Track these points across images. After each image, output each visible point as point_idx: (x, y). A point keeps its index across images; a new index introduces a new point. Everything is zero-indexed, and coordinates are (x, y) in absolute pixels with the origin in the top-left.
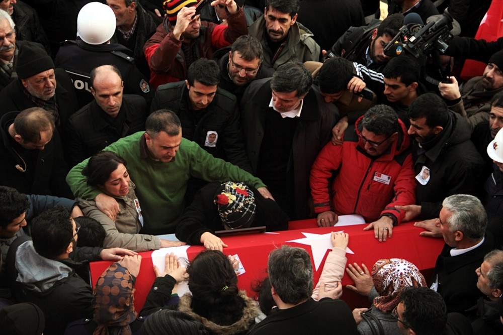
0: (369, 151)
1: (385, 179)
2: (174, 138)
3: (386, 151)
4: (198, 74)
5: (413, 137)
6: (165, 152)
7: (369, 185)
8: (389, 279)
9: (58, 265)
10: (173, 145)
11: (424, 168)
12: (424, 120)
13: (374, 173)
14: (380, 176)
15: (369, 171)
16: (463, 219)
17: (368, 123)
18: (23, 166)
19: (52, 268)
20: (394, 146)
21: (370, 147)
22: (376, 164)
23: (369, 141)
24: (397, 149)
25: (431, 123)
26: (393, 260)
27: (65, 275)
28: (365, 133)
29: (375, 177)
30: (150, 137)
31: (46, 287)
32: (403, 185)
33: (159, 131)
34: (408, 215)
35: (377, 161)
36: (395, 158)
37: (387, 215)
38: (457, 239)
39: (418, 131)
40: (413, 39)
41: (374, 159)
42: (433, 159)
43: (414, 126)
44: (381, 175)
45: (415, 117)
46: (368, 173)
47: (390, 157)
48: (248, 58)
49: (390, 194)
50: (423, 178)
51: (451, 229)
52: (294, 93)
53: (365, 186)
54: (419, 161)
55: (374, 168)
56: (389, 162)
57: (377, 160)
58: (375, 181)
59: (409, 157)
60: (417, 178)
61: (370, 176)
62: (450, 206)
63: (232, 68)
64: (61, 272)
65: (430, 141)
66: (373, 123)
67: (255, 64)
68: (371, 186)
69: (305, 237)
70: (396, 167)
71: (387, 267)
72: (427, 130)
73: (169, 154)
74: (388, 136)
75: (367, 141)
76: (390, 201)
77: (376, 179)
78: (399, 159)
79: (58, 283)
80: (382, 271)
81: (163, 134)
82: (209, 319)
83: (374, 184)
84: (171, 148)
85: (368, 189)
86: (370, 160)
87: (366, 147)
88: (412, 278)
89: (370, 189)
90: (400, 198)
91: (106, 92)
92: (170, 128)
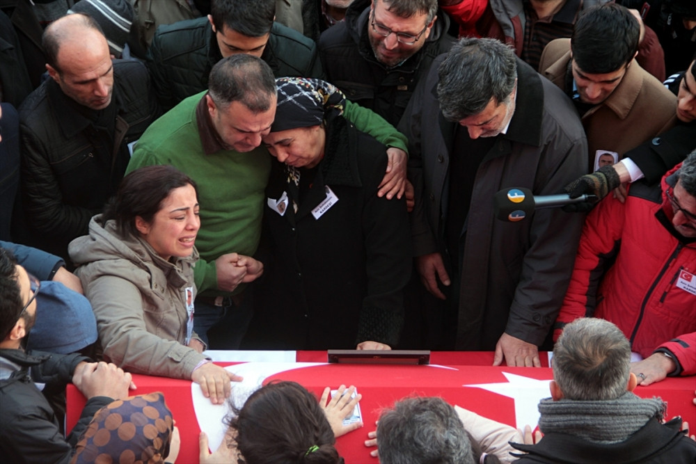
0: (678, 228)
2: (259, 116)
4: (230, 10)
6: (240, 137)
7: (665, 294)
10: (255, 128)
13: (679, 271)
14: (689, 280)
15: (671, 265)
17: (691, 179)
21: (684, 222)
22: (686, 253)
23: (684, 211)
29: (680, 279)
30: (214, 105)
33: (230, 100)
35: (689, 248)
41: (684, 241)
44: (691, 277)
46: (668, 270)
48: (402, 12)
53: (657, 295)
55: (680, 261)
57: (688, 245)
58: (678, 288)
63: (372, 29)
68: (668, 296)
69: (505, 380)
73: (249, 141)
75: (680, 209)
77: (681, 283)
81: (237, 107)
83: (676, 291)
84: (252, 133)
85: (662, 300)
86: (676, 242)
87: (675, 219)
89: (666, 301)
91: (90, 75)
92: (252, 97)
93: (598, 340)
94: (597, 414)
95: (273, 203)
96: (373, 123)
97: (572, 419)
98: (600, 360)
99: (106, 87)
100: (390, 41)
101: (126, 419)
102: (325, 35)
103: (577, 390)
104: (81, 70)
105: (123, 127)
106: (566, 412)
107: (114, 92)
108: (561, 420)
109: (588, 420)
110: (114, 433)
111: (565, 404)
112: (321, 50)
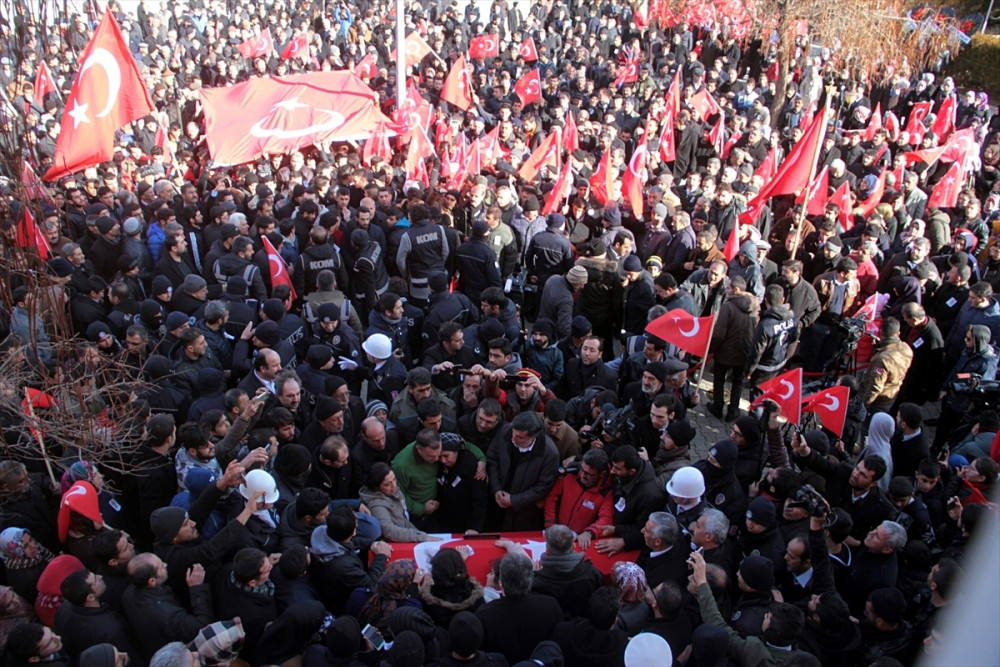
0: (583, 480)
1: (590, 505)
3: (595, 484)
5: (614, 475)
6: (430, 458)
7: (579, 508)
8: (621, 575)
9: (338, 545)
11: (621, 499)
12: (622, 464)
13: (584, 500)
14: (587, 503)
16: (664, 531)
18: (328, 483)
19: (333, 546)
20: (601, 482)
21: (584, 477)
22: (585, 493)
24: (602, 485)
25: (628, 466)
26: (629, 563)
27: (343, 553)
28: (583, 464)
30: (418, 447)
31: (327, 560)
32: (604, 511)
33: (424, 445)
34: (605, 533)
35: (587, 491)
36: (600, 491)
37: (588, 531)
38: (657, 544)
39: (619, 472)
40: (609, 422)
41: (585, 488)
42: (628, 492)
43: (616, 468)
45: (616, 461)
46: (580, 500)
47: (596, 490)
48: (488, 414)
49: (594, 516)
50: (620, 506)
51: (653, 537)
52: (526, 432)
53: (576, 509)
54: (618, 493)
55: (584, 495)
56: (595, 494)
57: (587, 489)
58: (584, 506)
59: (610, 493)
60: (616, 506)
61: (579, 502)
62: (655, 520)
63: (478, 420)
64: (338, 550)
65: (626, 479)
66: (591, 459)
67: (493, 419)
68: (580, 510)
70: (599, 498)
71: (622, 566)
72: (624, 471)
73: (433, 459)
74: (599, 472)
76: (594, 522)
77: (584, 504)
78: (603, 492)
79: (336, 557)
80: (618, 569)
81: (428, 449)
82: (445, 600)
83: (583, 508)
84: (434, 456)
86: (583, 488)
88: (638, 578)
90: (601, 520)
91: (377, 438)
92: (433, 444)
93: (563, 534)
94: (563, 560)
95: (439, 480)
96: (477, 451)
97: (554, 562)
98: (564, 541)
99: (383, 443)
100: (483, 424)
101: (402, 567)
102: (461, 419)
103: (556, 552)
104: (374, 437)
105: (389, 456)
106: (552, 560)
107: (386, 444)
108: (549, 563)
109: (560, 563)
110: (397, 571)
111: (551, 557)
112: (459, 424)
